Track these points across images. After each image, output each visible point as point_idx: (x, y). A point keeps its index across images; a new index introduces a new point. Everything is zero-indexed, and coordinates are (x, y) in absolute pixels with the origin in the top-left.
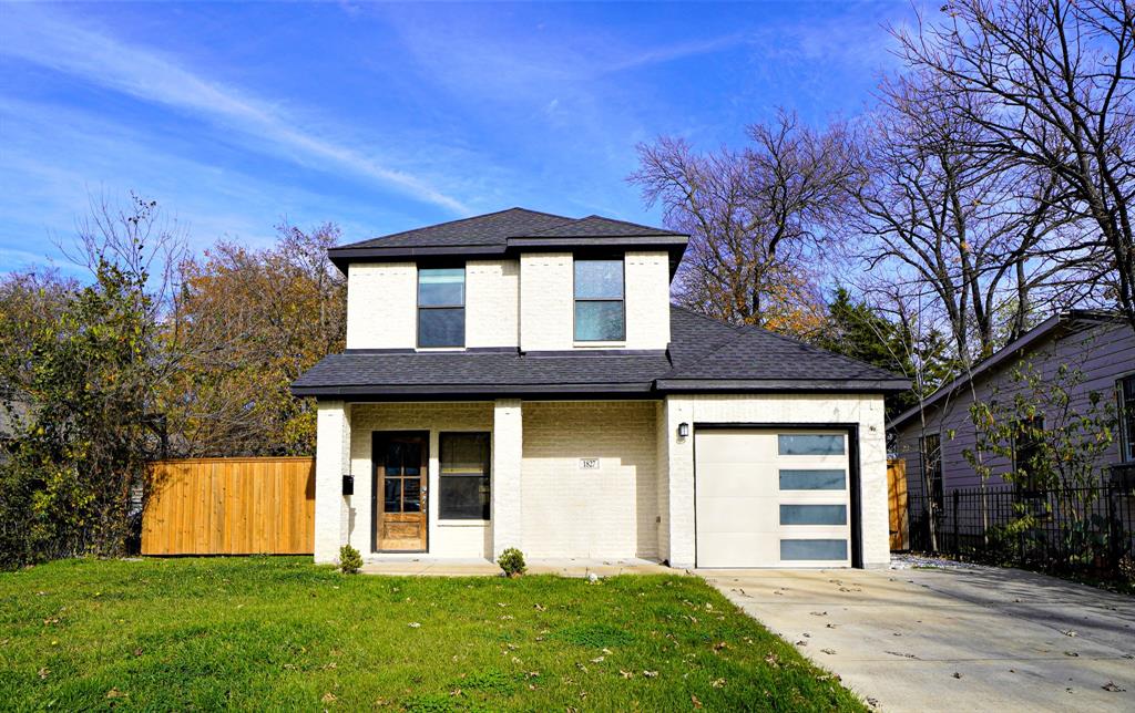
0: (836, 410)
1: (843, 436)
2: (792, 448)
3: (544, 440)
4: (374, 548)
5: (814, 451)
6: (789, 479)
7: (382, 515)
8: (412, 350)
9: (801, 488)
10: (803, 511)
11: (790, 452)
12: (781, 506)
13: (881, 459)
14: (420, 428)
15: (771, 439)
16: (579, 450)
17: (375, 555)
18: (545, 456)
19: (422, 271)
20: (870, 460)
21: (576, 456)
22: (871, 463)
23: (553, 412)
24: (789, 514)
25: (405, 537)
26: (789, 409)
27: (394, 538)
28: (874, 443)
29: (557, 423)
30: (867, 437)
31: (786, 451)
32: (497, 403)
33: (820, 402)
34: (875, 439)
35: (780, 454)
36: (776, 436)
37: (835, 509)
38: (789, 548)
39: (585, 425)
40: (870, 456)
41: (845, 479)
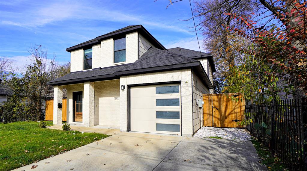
0: (172, 77)
1: (179, 86)
2: (160, 92)
3: (106, 92)
4: (74, 121)
5: (168, 92)
6: (160, 102)
7: (76, 112)
8: (82, 71)
9: (163, 105)
10: (164, 113)
11: (160, 93)
12: (157, 112)
13: (189, 94)
14: (81, 91)
15: (153, 89)
16: (114, 95)
17: (74, 123)
18: (106, 97)
19: (85, 51)
20: (185, 95)
21: (113, 96)
22: (185, 96)
23: (108, 84)
24: (160, 115)
25: (80, 118)
26: (156, 78)
27: (78, 118)
28: (187, 88)
29: (109, 87)
30: (184, 86)
31: (158, 92)
32: (85, 83)
33: (167, 74)
34: (187, 87)
35: (156, 94)
36: (155, 87)
37: (176, 113)
38: (159, 127)
39: (115, 87)
40: (185, 93)
41: (179, 102)
